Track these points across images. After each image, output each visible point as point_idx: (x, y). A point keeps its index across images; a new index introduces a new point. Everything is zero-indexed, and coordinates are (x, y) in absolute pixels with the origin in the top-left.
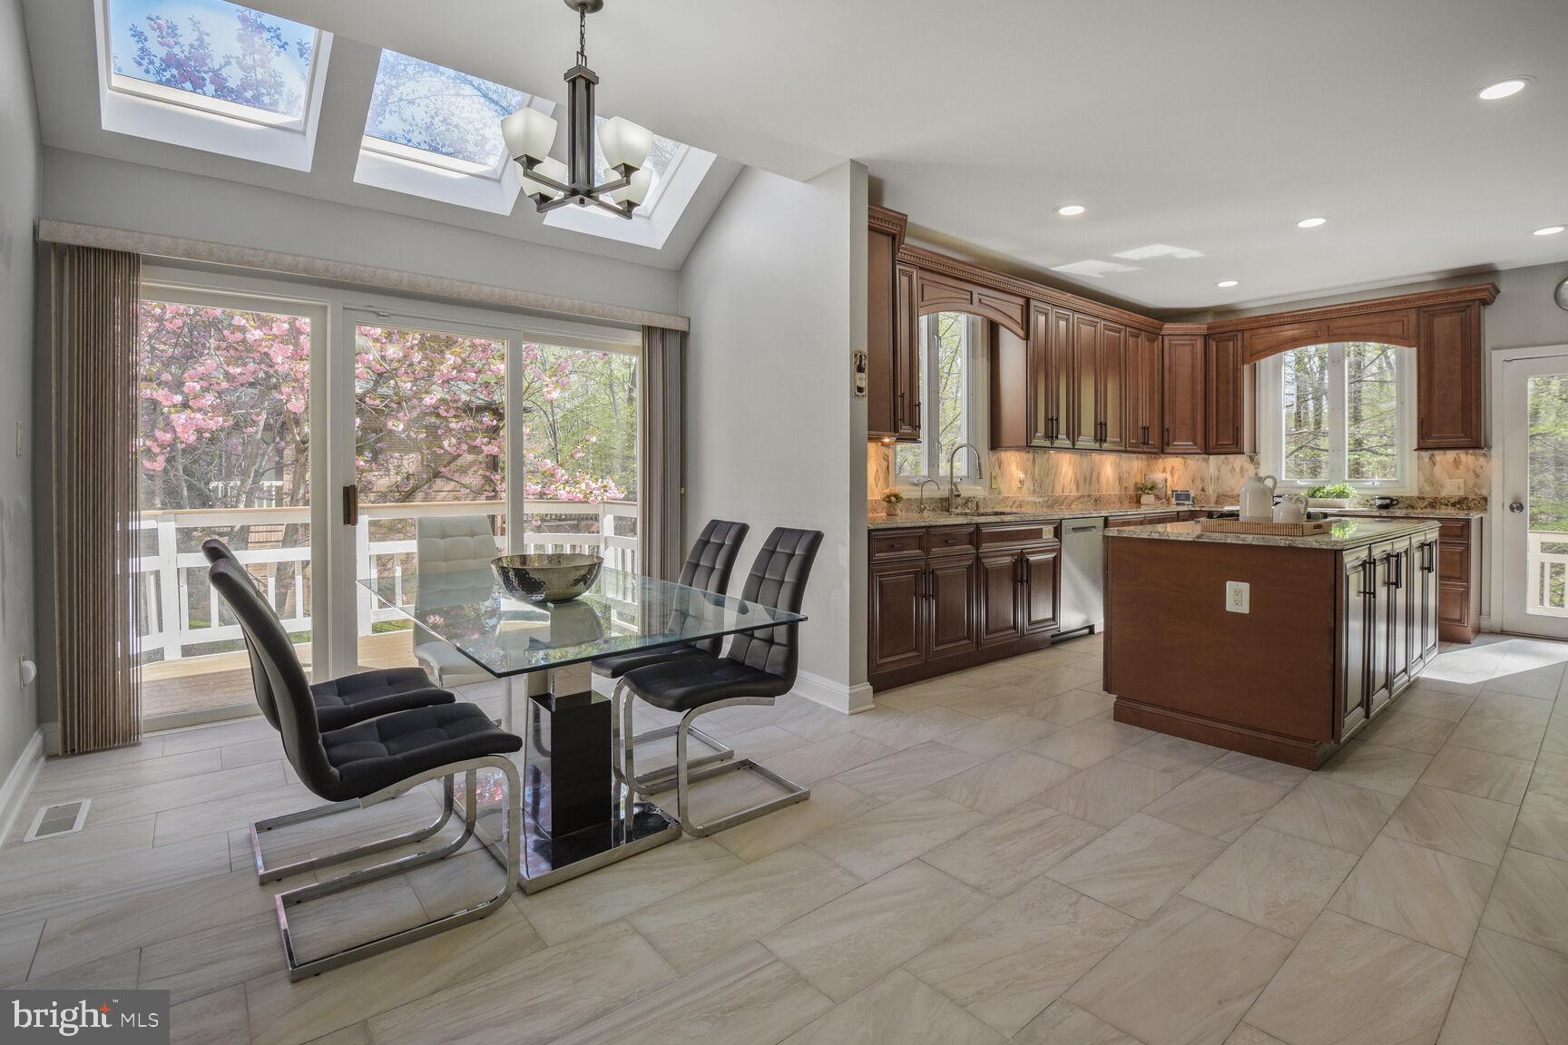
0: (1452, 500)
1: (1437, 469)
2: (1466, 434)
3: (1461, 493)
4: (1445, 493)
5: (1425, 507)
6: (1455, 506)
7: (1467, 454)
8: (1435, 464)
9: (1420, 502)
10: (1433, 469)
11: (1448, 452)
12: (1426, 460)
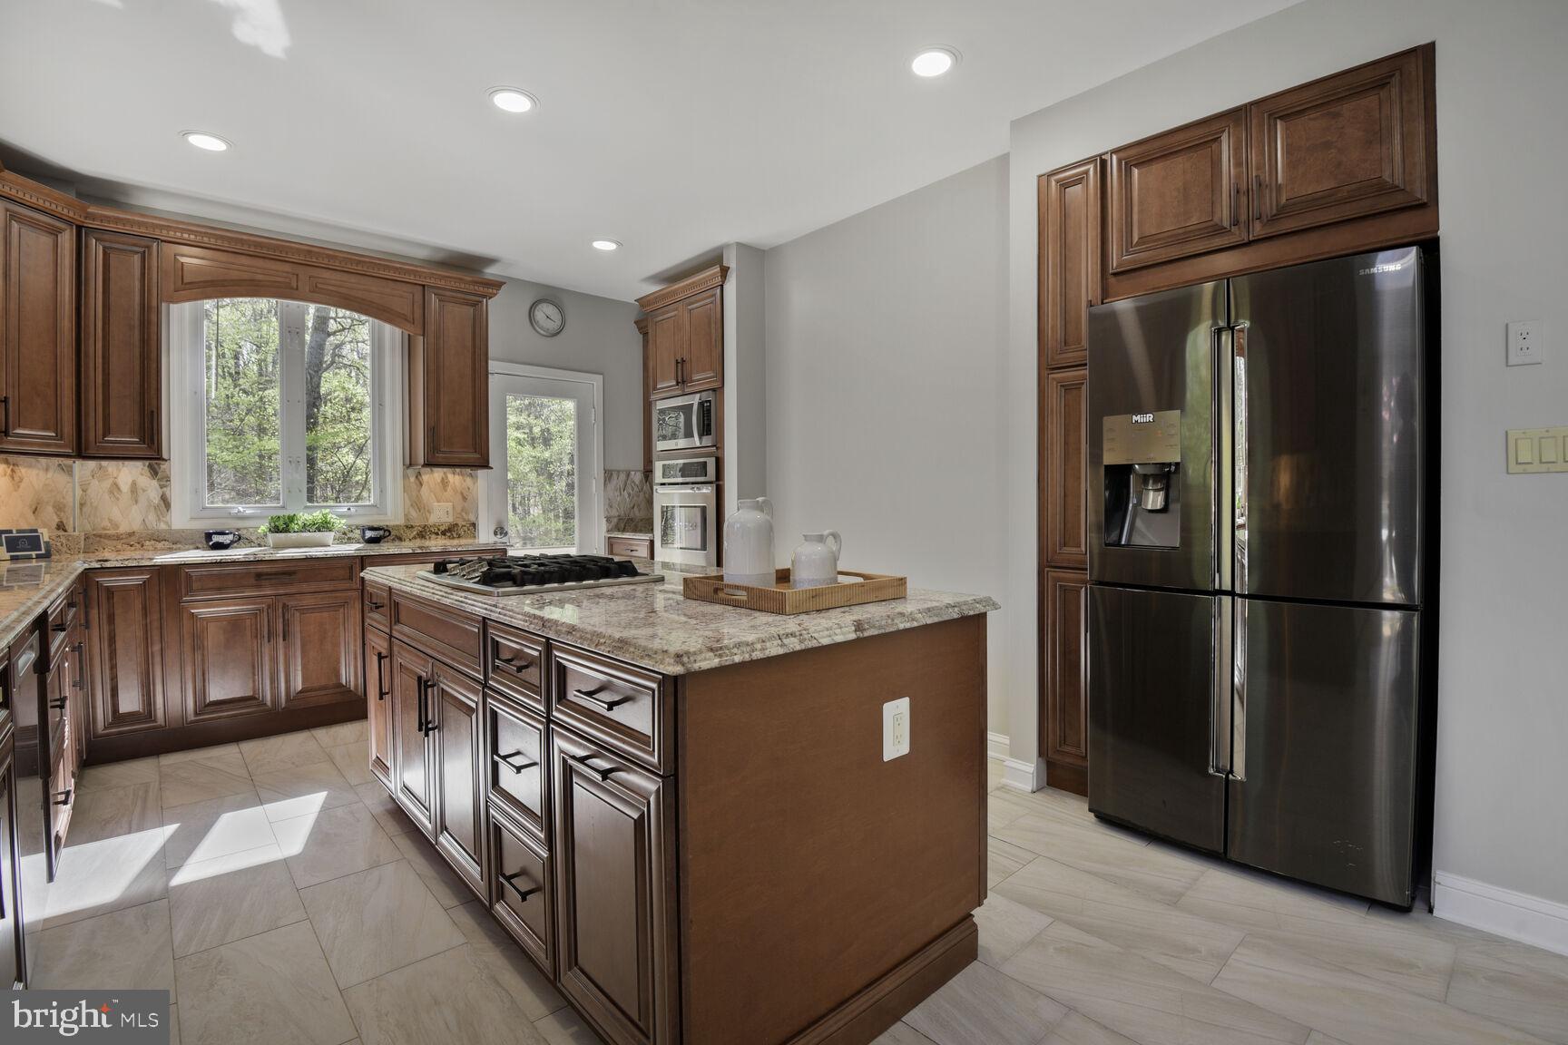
0: (442, 528)
1: (424, 489)
2: (475, 449)
3: (450, 519)
4: (433, 519)
5: (415, 538)
6: (445, 535)
7: (454, 473)
8: (421, 485)
9: (408, 531)
10: (419, 491)
11: (435, 469)
12: (412, 479)
